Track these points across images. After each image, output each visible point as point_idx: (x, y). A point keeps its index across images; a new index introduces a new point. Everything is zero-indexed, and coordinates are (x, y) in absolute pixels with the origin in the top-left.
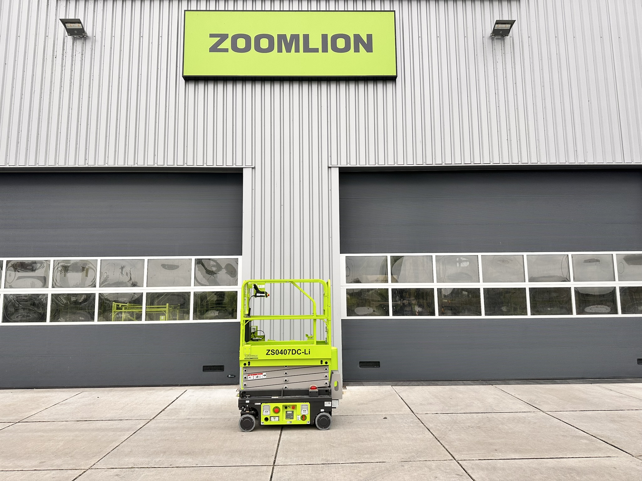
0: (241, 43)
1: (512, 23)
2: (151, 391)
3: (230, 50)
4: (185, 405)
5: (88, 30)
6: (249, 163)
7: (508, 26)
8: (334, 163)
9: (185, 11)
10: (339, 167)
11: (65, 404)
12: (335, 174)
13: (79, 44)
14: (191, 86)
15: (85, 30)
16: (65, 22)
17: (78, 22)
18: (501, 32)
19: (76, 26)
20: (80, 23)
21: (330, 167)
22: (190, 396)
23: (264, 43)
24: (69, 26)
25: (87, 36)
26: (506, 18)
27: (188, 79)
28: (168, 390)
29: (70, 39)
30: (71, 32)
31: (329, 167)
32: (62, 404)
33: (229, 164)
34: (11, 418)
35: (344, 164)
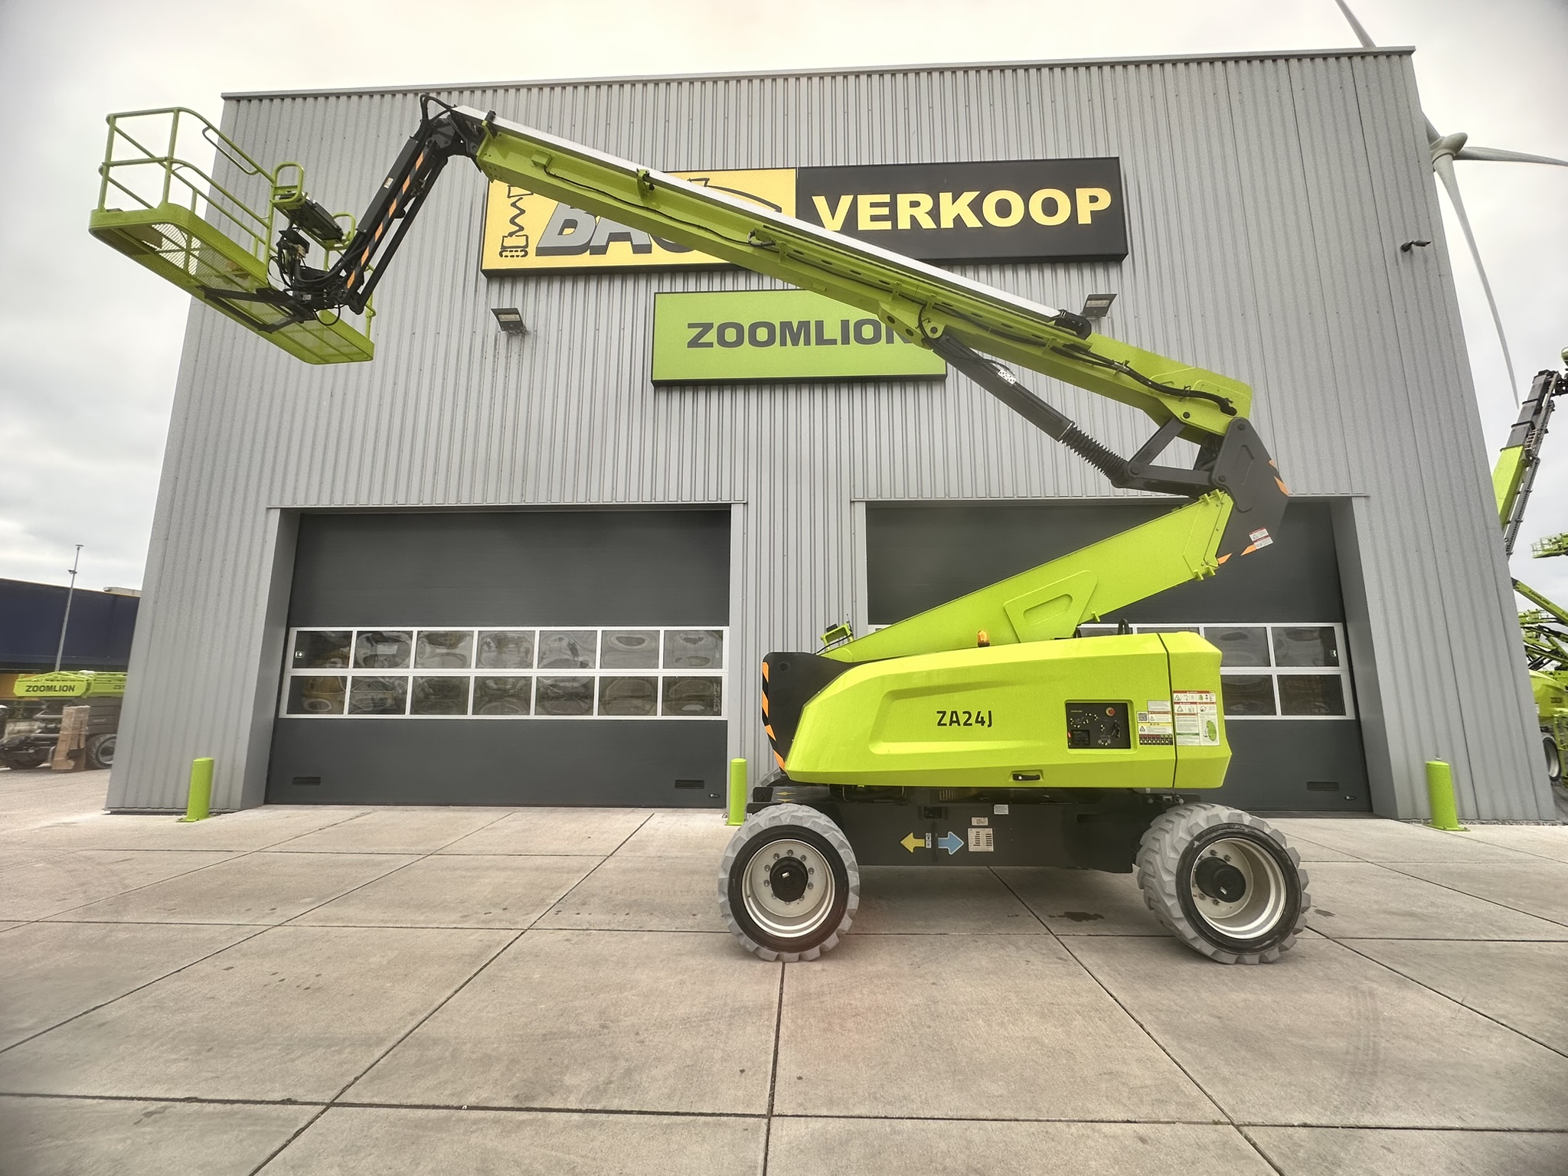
0: (731, 335)
1: (1111, 298)
2: (606, 814)
3: (716, 344)
4: (653, 836)
5: (528, 324)
6: (739, 497)
7: (1104, 303)
8: (859, 495)
9: (655, 293)
10: (866, 502)
11: (492, 829)
12: (861, 511)
13: (515, 343)
14: (663, 396)
15: (524, 322)
16: (498, 313)
17: (515, 312)
18: (1095, 311)
19: (512, 317)
20: (518, 314)
21: (854, 502)
22: (659, 822)
23: (762, 334)
24: (504, 318)
25: (526, 331)
26: (1102, 291)
27: (659, 385)
28: (629, 813)
29: (503, 334)
30: (505, 326)
31: (851, 502)
32: (488, 829)
33: (713, 499)
34: (421, 848)
35: (873, 497)
